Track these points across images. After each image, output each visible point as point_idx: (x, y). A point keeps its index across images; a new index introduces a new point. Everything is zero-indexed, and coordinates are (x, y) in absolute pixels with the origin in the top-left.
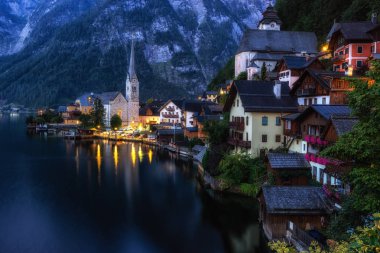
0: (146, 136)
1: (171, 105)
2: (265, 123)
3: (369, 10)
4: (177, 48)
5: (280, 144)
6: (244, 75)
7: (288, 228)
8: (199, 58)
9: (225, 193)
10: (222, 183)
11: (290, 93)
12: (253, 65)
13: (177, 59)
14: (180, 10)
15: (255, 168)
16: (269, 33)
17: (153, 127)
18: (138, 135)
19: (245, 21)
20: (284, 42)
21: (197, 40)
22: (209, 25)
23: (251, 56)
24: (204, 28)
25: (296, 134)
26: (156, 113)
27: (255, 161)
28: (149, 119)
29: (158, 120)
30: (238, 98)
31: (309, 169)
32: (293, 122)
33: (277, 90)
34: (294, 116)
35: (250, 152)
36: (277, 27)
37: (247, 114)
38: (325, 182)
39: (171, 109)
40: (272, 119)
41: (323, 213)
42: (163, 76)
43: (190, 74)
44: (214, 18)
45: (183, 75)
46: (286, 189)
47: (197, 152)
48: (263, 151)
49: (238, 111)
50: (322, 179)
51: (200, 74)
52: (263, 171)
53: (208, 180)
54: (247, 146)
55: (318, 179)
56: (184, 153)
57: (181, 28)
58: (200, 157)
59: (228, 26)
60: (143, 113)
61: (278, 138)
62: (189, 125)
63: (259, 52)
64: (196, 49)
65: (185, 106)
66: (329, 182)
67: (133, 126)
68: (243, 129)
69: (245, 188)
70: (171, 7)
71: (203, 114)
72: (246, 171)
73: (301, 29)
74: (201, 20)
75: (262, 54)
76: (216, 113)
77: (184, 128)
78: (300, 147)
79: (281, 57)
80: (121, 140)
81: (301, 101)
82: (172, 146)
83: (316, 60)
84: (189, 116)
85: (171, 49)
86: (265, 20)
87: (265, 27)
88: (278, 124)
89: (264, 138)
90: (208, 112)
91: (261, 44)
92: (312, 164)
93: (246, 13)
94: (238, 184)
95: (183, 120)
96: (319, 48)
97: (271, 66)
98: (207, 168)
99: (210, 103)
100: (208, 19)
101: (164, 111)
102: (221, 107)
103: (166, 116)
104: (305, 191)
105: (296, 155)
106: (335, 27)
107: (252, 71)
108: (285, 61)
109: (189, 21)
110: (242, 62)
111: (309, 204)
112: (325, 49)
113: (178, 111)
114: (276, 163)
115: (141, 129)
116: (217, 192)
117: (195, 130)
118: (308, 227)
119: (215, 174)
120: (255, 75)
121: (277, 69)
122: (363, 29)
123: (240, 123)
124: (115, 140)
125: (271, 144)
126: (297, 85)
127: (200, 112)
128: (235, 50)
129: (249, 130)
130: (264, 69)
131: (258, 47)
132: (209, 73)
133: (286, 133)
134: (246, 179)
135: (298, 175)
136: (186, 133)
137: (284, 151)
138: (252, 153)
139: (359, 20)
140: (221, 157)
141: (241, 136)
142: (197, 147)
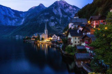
0: (49, 42)
1: (55, 35)
2: (76, 39)
3: (99, 13)
4: (56, 23)
5: (79, 44)
6: (71, 28)
7: (81, 63)
8: (61, 25)
9: (67, 55)
10: (66, 53)
11: (81, 32)
12: (73, 26)
13: (56, 25)
14: (56, 15)
15: (73, 49)
16: (76, 19)
17: (51, 40)
18: (47, 42)
19: (71, 16)
20: (80, 21)
21: (60, 21)
22: (63, 18)
23: (72, 24)
24: (62, 18)
25: (83, 41)
27: (73, 47)
28: (50, 38)
29: (52, 38)
30: (69, 33)
31: (86, 49)
32: (82, 38)
33: (78, 31)
34: (82, 37)
35: (72, 45)
36: (78, 18)
37: (72, 37)
38: (90, 52)
39: (55, 36)
40: (77, 38)
41: (89, 59)
42: (53, 29)
43: (59, 28)
44: (64, 16)
45: (57, 28)
46: (81, 54)
47: (60, 46)
48: (75, 45)
49: (69, 36)
50: (89, 51)
51: (61, 28)
52: (75, 50)
53: (63, 52)
54: (72, 44)
55: (88, 51)
56: (58, 46)
57: (57, 18)
58: (61, 47)
59: (67, 18)
60: (48, 37)
61: (79, 42)
62: (59, 40)
63: (74, 23)
64: (60, 23)
65: (58, 35)
66: (91, 52)
67: (47, 40)
68: (71, 40)
69: (71, 54)
70: (54, 14)
71: (62, 37)
72: (71, 50)
73: (83, 18)
74: (61, 16)
75: (75, 23)
76: (65, 37)
77: (58, 40)
78: (84, 44)
79: (79, 24)
80: (44, 43)
81: (84, 34)
82: (55, 44)
83: (87, 25)
84: (59, 37)
85: (55, 23)
86: (75, 16)
87: (75, 18)
88: (79, 39)
89: (76, 42)
90: (63, 36)
91: (75, 21)
92: (87, 48)
93: (71, 15)
94: (70, 53)
95: (57, 38)
96: (87, 22)
97: (77, 26)
98: (63, 49)
99: (63, 35)
100: (63, 16)
101: (53, 36)
102: (66, 35)
103: (53, 38)
104: (85, 54)
105: (83, 46)
106: (91, 17)
107: (72, 27)
108: (80, 25)
109: (58, 17)
110: (70, 25)
111: (86, 57)
112: (89, 22)
113: (56, 36)
114: (78, 48)
115: (48, 40)
116: (65, 54)
117: (60, 41)
118: (86, 62)
119: (65, 51)
120: (73, 28)
121: (78, 27)
122: (97, 17)
124: (42, 43)
125: (77, 44)
126: (82, 30)
127: (61, 36)
128: (69, 23)
129: (72, 40)
130: (75, 27)
131: (74, 22)
132: (63, 28)
133: (80, 41)
135: (83, 51)
136: (58, 41)
137: (80, 45)
138: (73, 46)
139: (96, 15)
140: (66, 47)
141: (70, 42)
142: (61, 44)
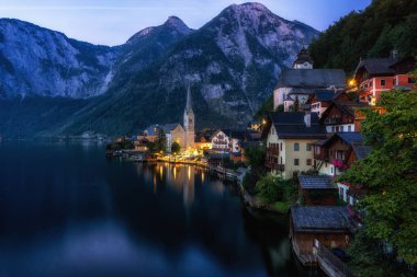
0: (199, 160)
1: (221, 133)
2: (297, 148)
3: (392, 48)
4: (228, 87)
5: (310, 167)
6: (281, 107)
7: (314, 245)
8: (247, 94)
9: (262, 210)
10: (258, 202)
11: (319, 122)
12: (289, 98)
13: (228, 96)
14: (230, 56)
15: (288, 188)
16: (303, 71)
17: (206, 152)
18: (193, 158)
19: (285, 62)
20: (317, 78)
21: (244, 79)
22: (254, 67)
23: (287, 91)
24: (250, 70)
25: (325, 158)
26: (208, 140)
27: (288, 182)
28: (203, 145)
29: (210, 146)
30: (273, 127)
31: (337, 190)
32: (322, 147)
33: (307, 119)
34: (322, 142)
35: (284, 174)
36: (310, 66)
37: (280, 142)
38: (351, 203)
39: (221, 137)
40: (303, 144)
41: (348, 232)
42: (217, 109)
43: (239, 108)
44: (259, 61)
45: (233, 108)
46: (313, 209)
47: (240, 174)
48: (295, 174)
49: (273, 138)
50: (348, 199)
51: (247, 107)
52: (295, 191)
53: (247, 198)
54: (282, 168)
55: (345, 199)
56: (230, 174)
57: (231, 70)
58: (241, 178)
59: (270, 67)
60: (198, 140)
61: (309, 162)
62: (235, 150)
63: (294, 87)
64: (244, 87)
65: (232, 134)
66: (354, 202)
67: (191, 151)
68: (278, 154)
69: (279, 206)
70: (222, 53)
71: (246, 141)
72: (279, 191)
73: (331, 67)
74: (247, 63)
75: (297, 89)
76: (256, 140)
77: (232, 153)
78: (328, 170)
79: (312, 91)
80: (179, 163)
81: (329, 129)
82: (220, 168)
83: (344, 93)
84: (235, 142)
85: (223, 87)
86: (300, 61)
87: (299, 66)
88: (309, 149)
89: (297, 162)
90: (250, 139)
91: (296, 81)
92: (340, 185)
93: (285, 56)
94: (273, 202)
95: (231, 146)
96: (347, 82)
97: (303, 99)
98: (246, 188)
99: (254, 132)
100: (253, 62)
101: (215, 138)
102: (259, 136)
103: (216, 143)
104: (330, 210)
105: (325, 177)
106: (361, 63)
107: (288, 104)
108: (318, 93)
109: (237, 64)
110: (280, 96)
111: (334, 223)
112: (352, 83)
113: (226, 138)
114: (306, 184)
115: (196, 153)
116: (255, 209)
117: (238, 155)
118: (333, 244)
119: (253, 194)
120: (290, 107)
121: (309, 102)
122: (385, 64)
123: (275, 149)
124: (173, 163)
125: (303, 167)
126: (325, 115)
127: (243, 139)
128: (274, 86)
129: (282, 154)
130: (297, 101)
131: (294, 84)
132: (255, 106)
133: (317, 157)
134: (280, 199)
135: (326, 196)
136: (231, 157)
137: (314, 173)
138: (285, 175)
139: (382, 57)
140: (257, 179)
141: (276, 160)
142: (240, 169)
